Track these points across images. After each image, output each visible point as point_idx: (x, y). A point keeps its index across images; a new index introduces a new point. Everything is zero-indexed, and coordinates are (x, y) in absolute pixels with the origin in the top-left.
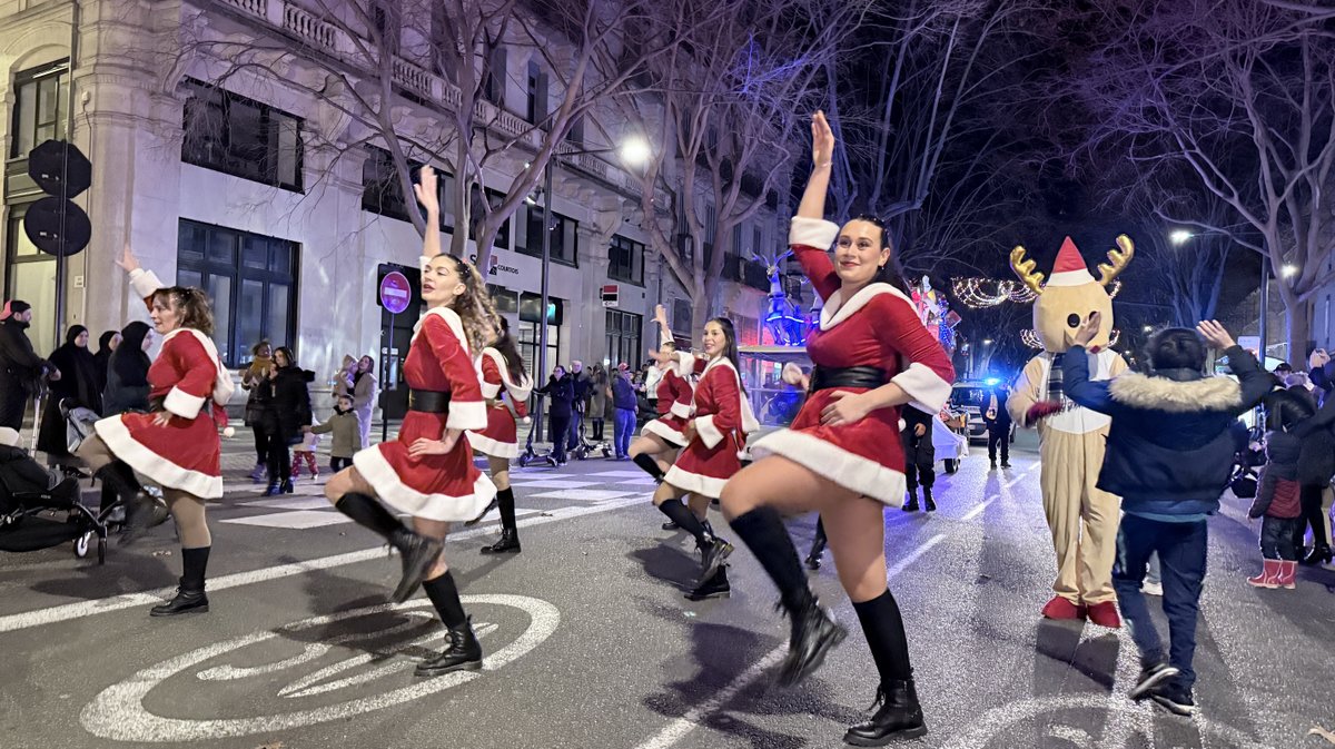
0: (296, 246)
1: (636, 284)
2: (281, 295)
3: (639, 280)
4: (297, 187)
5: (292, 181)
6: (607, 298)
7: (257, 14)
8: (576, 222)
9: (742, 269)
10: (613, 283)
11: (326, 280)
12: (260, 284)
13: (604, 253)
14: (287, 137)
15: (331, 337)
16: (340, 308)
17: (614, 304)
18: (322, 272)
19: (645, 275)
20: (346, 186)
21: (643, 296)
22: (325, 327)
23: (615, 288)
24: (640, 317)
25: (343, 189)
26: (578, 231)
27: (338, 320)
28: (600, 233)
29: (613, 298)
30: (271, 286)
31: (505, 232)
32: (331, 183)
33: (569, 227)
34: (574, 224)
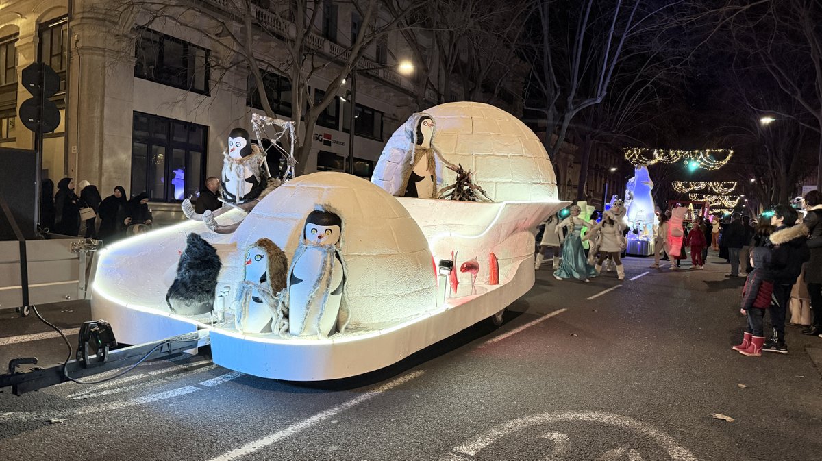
0: (205, 129)
2: (197, 158)
4: (206, 92)
5: (203, 89)
8: (382, 113)
12: (184, 151)
14: (200, 62)
18: (222, 144)
20: (237, 92)
25: (235, 93)
26: (383, 118)
28: (397, 120)
30: (190, 152)
31: (337, 118)
32: (226, 89)
33: (377, 116)
34: (380, 114)
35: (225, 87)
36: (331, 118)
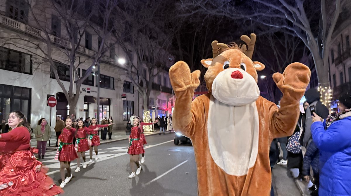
0: (30, 89)
1: (132, 93)
2: (26, 102)
3: (132, 92)
4: (31, 73)
5: (29, 72)
6: (123, 97)
7: (17, 28)
8: (114, 78)
9: (161, 88)
10: (124, 93)
11: (39, 98)
12: (19, 100)
13: (122, 86)
14: (27, 61)
15: (41, 113)
16: (44, 105)
17: (125, 99)
18: (38, 96)
19: (134, 91)
20: (45, 72)
21: (134, 96)
22: (39, 111)
23: (125, 95)
24: (133, 102)
25: (44, 73)
26: (114, 80)
27: (43, 108)
28: (121, 80)
29: (125, 97)
30: (23, 100)
31: (93, 81)
32: (40, 71)
33: (112, 80)
34: (113, 79)
35: (40, 70)
36: (90, 81)
